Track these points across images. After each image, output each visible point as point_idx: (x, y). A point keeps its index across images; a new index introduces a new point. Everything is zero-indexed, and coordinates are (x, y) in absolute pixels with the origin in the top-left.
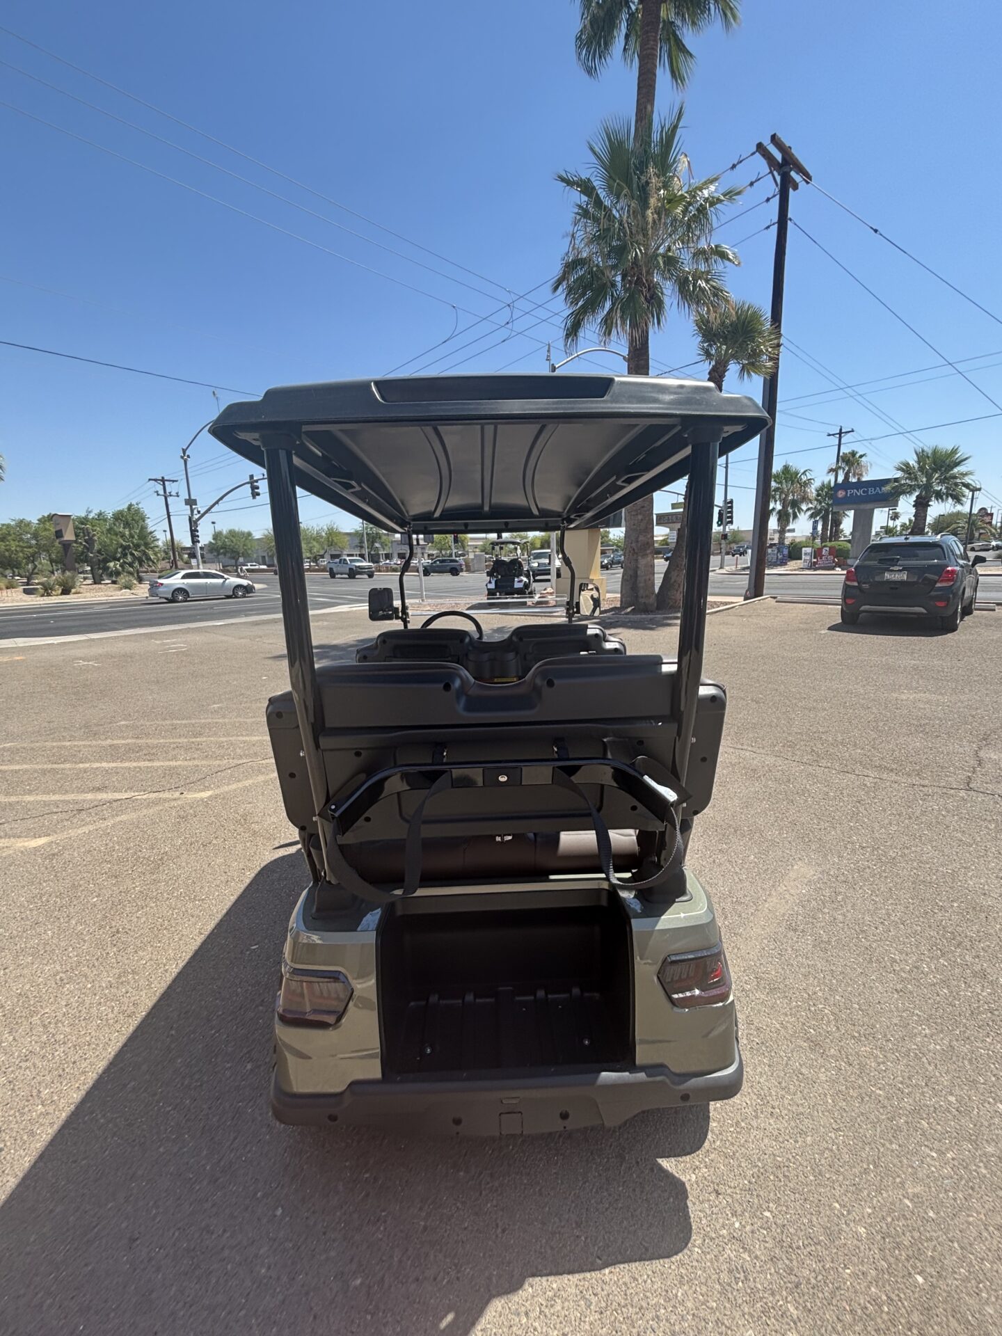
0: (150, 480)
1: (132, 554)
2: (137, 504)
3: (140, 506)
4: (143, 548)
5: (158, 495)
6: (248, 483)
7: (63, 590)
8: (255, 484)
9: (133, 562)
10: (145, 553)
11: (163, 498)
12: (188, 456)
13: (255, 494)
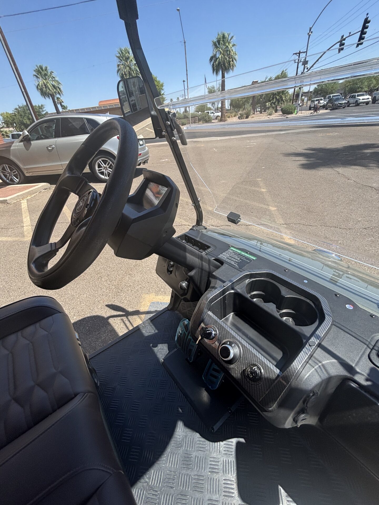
0: (294, 54)
1: (276, 98)
2: (286, 70)
3: (287, 71)
4: (281, 94)
5: (295, 62)
6: (339, 42)
7: (246, 116)
8: (343, 42)
9: (275, 102)
10: (281, 97)
11: (297, 63)
12: (312, 32)
13: (340, 50)
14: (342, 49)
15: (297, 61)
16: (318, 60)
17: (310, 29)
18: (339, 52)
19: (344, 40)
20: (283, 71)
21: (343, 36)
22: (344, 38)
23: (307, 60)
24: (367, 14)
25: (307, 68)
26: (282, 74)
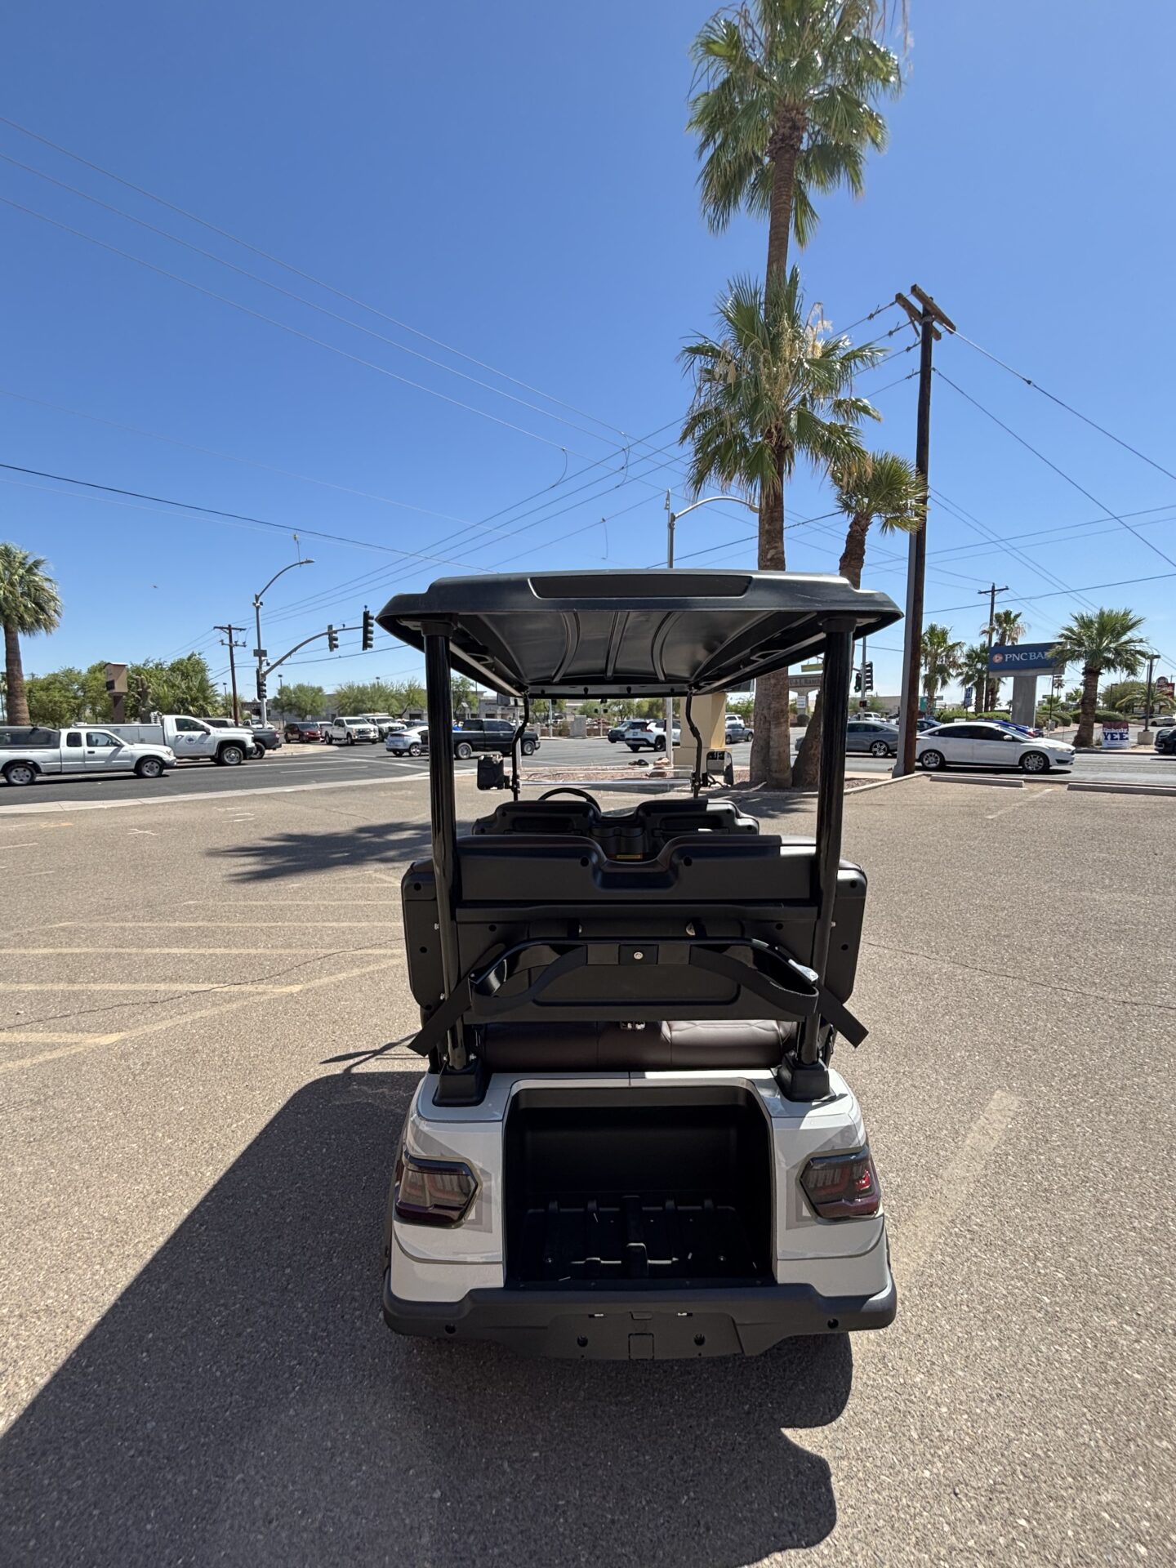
1: (188, 710)
4: (201, 702)
6: (325, 634)
8: (334, 635)
11: (228, 647)
12: (261, 603)
13: (333, 646)
14: (336, 646)
15: (227, 641)
16: (290, 654)
17: (257, 598)
18: (331, 649)
19: (336, 632)
20: (193, 655)
21: (330, 627)
22: (334, 629)
23: (262, 648)
24: (366, 607)
25: (268, 664)
26: (189, 659)
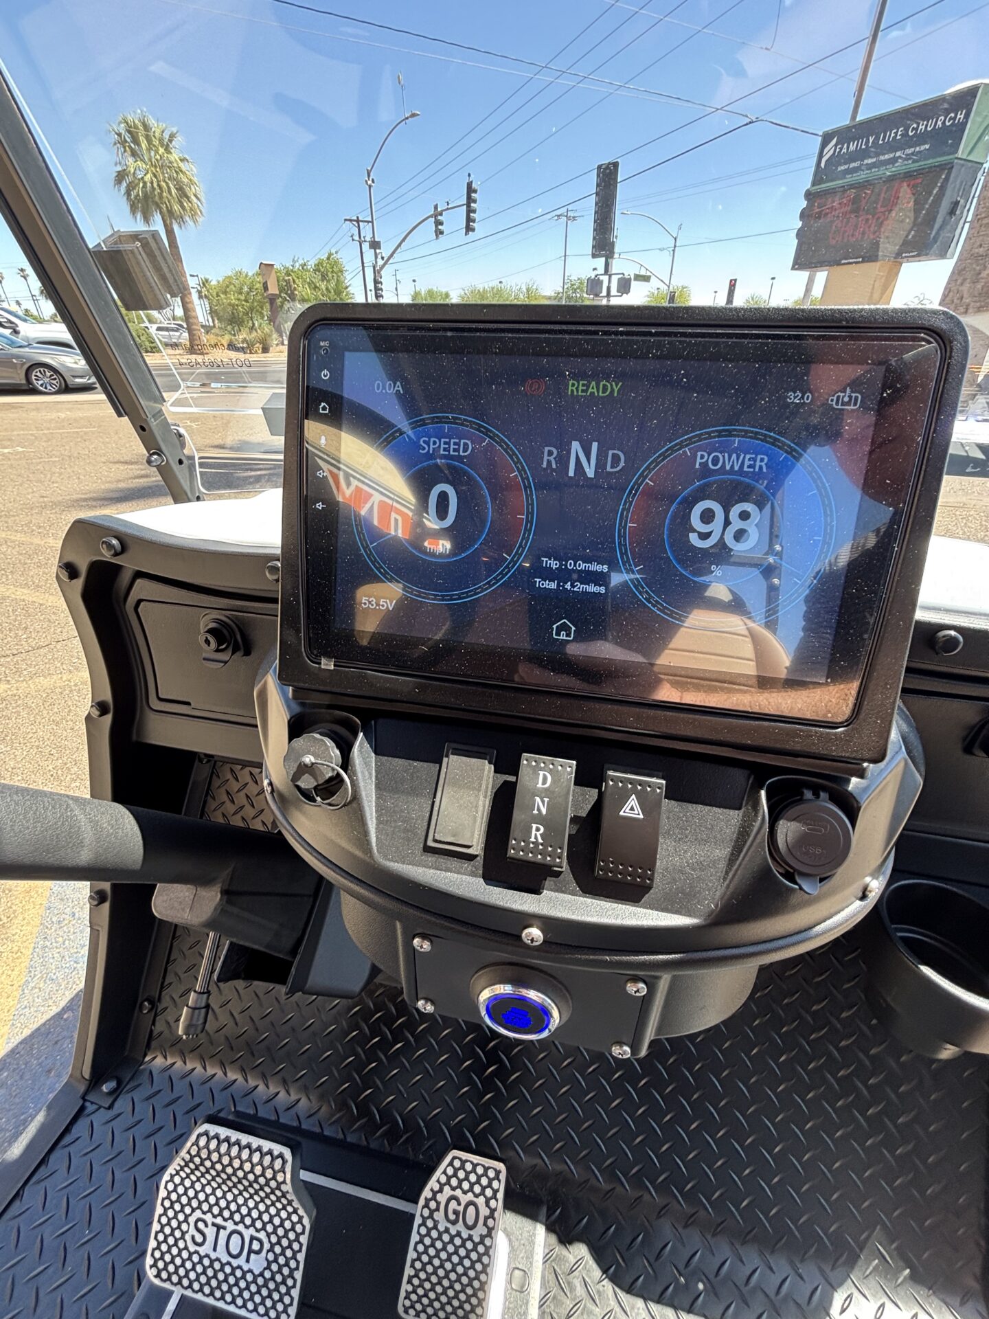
0: (346, 220)
2: (336, 253)
5: (353, 240)
7: (262, 348)
8: (439, 218)
11: (358, 243)
12: (373, 181)
13: (439, 233)
14: (442, 233)
15: (356, 238)
16: (399, 245)
17: (369, 174)
18: (437, 236)
19: (441, 214)
21: (436, 207)
22: (439, 209)
24: (469, 175)
25: (383, 258)
26: (328, 258)
